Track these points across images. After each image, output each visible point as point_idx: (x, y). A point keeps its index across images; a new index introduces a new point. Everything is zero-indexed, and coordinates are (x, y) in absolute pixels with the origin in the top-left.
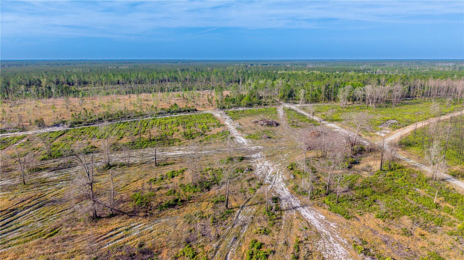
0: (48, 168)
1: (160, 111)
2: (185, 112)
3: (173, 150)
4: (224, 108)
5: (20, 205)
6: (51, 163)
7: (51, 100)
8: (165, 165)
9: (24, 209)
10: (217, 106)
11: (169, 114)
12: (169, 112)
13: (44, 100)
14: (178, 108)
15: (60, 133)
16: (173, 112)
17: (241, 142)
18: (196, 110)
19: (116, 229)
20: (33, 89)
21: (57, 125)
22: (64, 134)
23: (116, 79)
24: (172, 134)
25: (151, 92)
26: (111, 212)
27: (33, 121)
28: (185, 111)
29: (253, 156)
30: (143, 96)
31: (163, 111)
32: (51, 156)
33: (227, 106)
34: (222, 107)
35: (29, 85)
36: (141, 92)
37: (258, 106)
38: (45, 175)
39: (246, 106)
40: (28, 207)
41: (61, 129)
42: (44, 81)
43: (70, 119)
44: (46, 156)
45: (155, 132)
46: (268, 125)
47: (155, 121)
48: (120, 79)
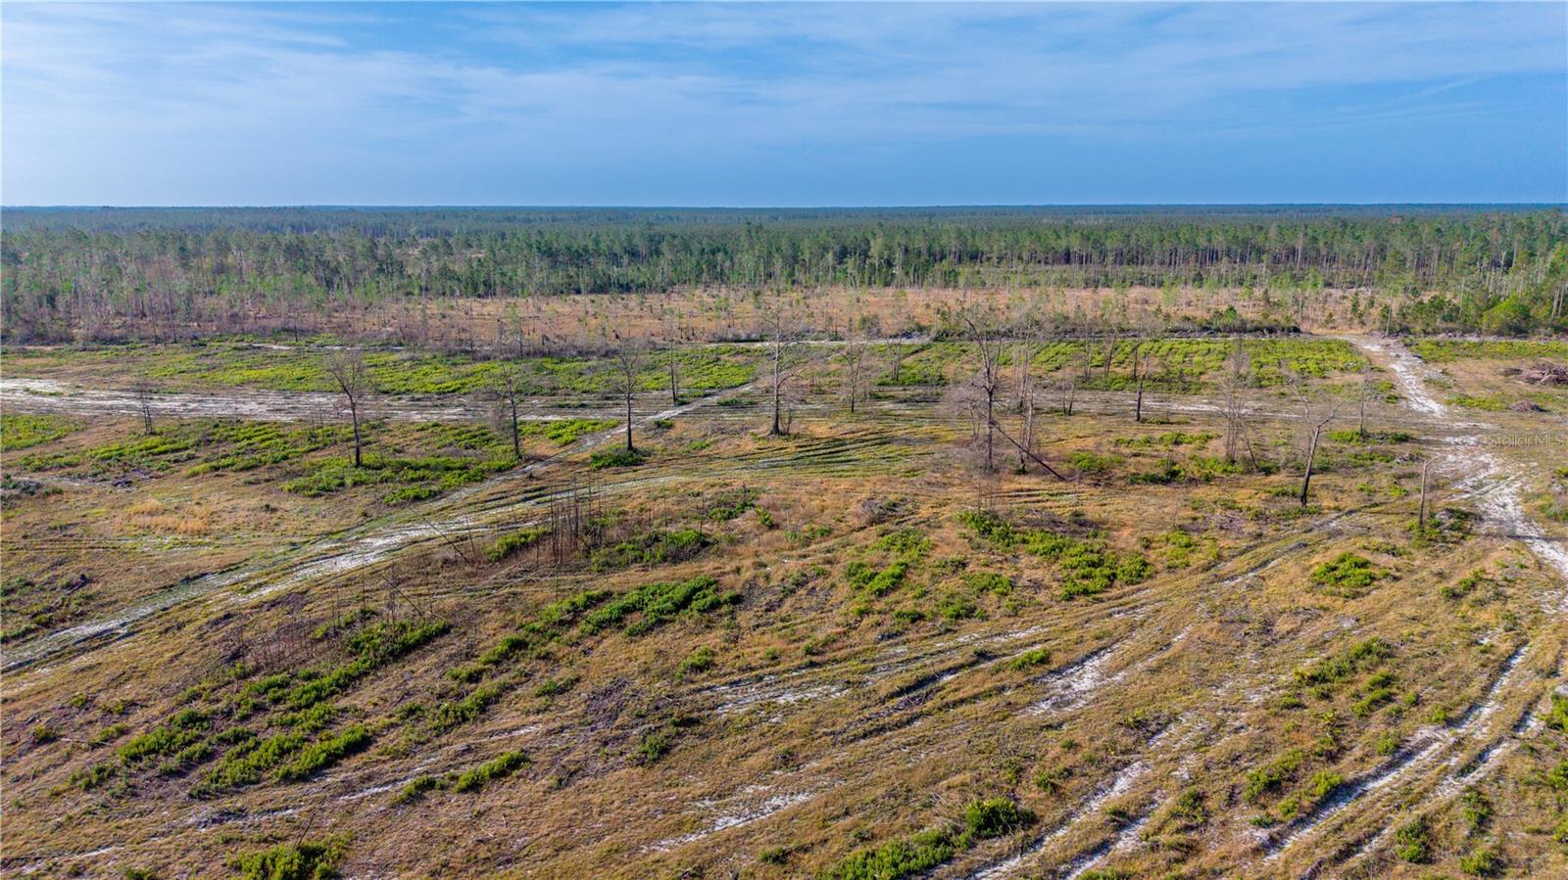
0: (893, 397)
1: (1176, 324)
2: (1258, 333)
3: (1195, 403)
4: (1406, 330)
5: (848, 436)
6: (898, 391)
7: (890, 291)
8: (1162, 423)
9: (855, 443)
10: (1378, 324)
11: (1205, 334)
12: (1205, 329)
13: (875, 289)
14: (1235, 318)
15: (913, 349)
16: (1218, 330)
17: (1425, 409)
18: (1296, 330)
19: (1029, 490)
20: (850, 263)
21: (907, 335)
22: (922, 350)
23: (1063, 243)
24: (1201, 373)
25: (1161, 284)
26: (1021, 466)
27: (856, 323)
28: (1257, 329)
29: (1449, 439)
30: (1136, 292)
31: (1188, 326)
32: (896, 380)
33: (1418, 328)
34: (1398, 328)
35: (843, 255)
36: (1132, 284)
37: (1555, 337)
38: (888, 406)
39: (1499, 333)
40: (863, 441)
41: (917, 341)
42: (876, 247)
43: (938, 325)
44: (888, 380)
45: (1151, 367)
46: (1558, 381)
47: (1156, 345)
48: (1075, 244)
